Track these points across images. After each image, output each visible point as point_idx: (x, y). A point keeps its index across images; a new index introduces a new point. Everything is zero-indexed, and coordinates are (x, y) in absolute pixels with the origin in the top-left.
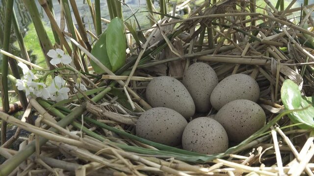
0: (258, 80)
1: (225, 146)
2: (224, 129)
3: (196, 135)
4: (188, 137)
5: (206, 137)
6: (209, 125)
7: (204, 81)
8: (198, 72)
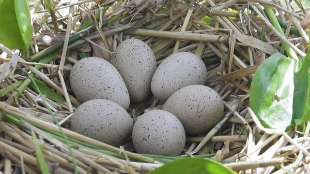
0: (205, 56)
1: (181, 137)
2: (177, 118)
3: (147, 130)
4: (138, 134)
5: (158, 129)
6: (159, 117)
7: (140, 64)
8: (132, 52)
